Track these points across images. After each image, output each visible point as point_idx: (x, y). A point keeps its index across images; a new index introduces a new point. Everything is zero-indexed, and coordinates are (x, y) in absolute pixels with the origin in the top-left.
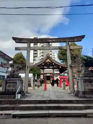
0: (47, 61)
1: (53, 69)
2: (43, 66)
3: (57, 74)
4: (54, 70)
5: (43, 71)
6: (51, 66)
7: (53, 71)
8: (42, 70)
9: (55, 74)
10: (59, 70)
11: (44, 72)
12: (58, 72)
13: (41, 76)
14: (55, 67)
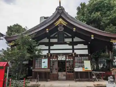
0: (57, 23)
1: (73, 44)
2: (49, 38)
3: (81, 55)
4: (75, 47)
5: (49, 50)
6: (68, 37)
7: (73, 49)
8: (47, 48)
9: (76, 56)
10: (86, 47)
11: (52, 52)
12: (86, 52)
13: (43, 60)
14: (76, 39)
